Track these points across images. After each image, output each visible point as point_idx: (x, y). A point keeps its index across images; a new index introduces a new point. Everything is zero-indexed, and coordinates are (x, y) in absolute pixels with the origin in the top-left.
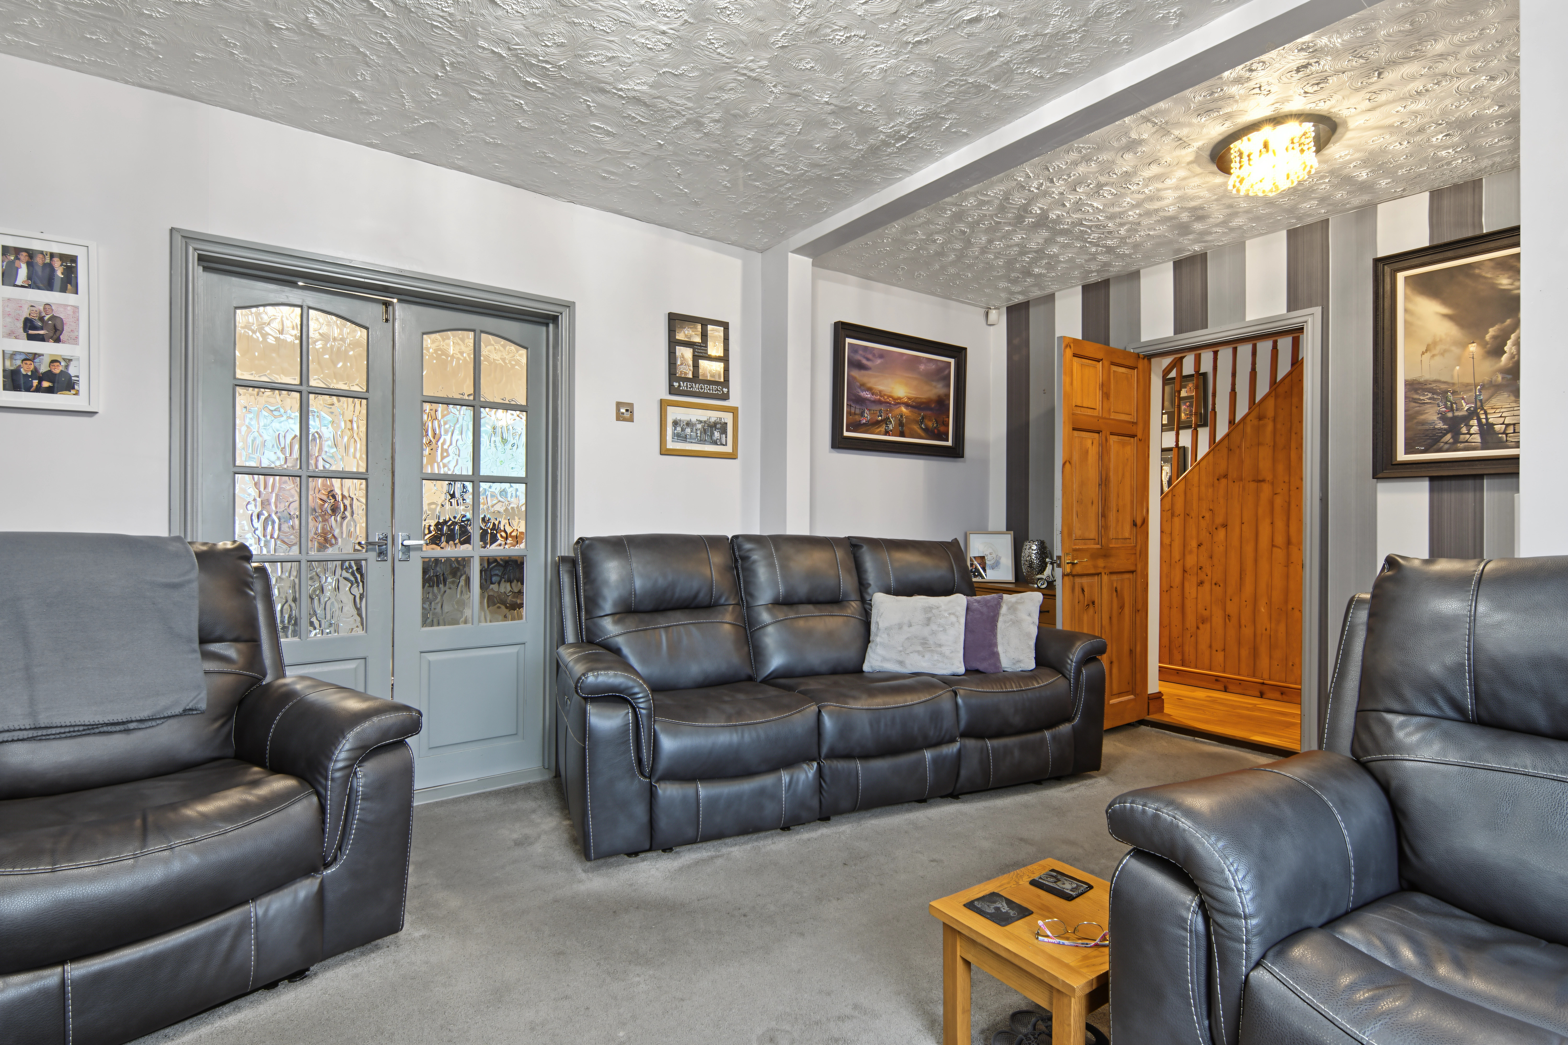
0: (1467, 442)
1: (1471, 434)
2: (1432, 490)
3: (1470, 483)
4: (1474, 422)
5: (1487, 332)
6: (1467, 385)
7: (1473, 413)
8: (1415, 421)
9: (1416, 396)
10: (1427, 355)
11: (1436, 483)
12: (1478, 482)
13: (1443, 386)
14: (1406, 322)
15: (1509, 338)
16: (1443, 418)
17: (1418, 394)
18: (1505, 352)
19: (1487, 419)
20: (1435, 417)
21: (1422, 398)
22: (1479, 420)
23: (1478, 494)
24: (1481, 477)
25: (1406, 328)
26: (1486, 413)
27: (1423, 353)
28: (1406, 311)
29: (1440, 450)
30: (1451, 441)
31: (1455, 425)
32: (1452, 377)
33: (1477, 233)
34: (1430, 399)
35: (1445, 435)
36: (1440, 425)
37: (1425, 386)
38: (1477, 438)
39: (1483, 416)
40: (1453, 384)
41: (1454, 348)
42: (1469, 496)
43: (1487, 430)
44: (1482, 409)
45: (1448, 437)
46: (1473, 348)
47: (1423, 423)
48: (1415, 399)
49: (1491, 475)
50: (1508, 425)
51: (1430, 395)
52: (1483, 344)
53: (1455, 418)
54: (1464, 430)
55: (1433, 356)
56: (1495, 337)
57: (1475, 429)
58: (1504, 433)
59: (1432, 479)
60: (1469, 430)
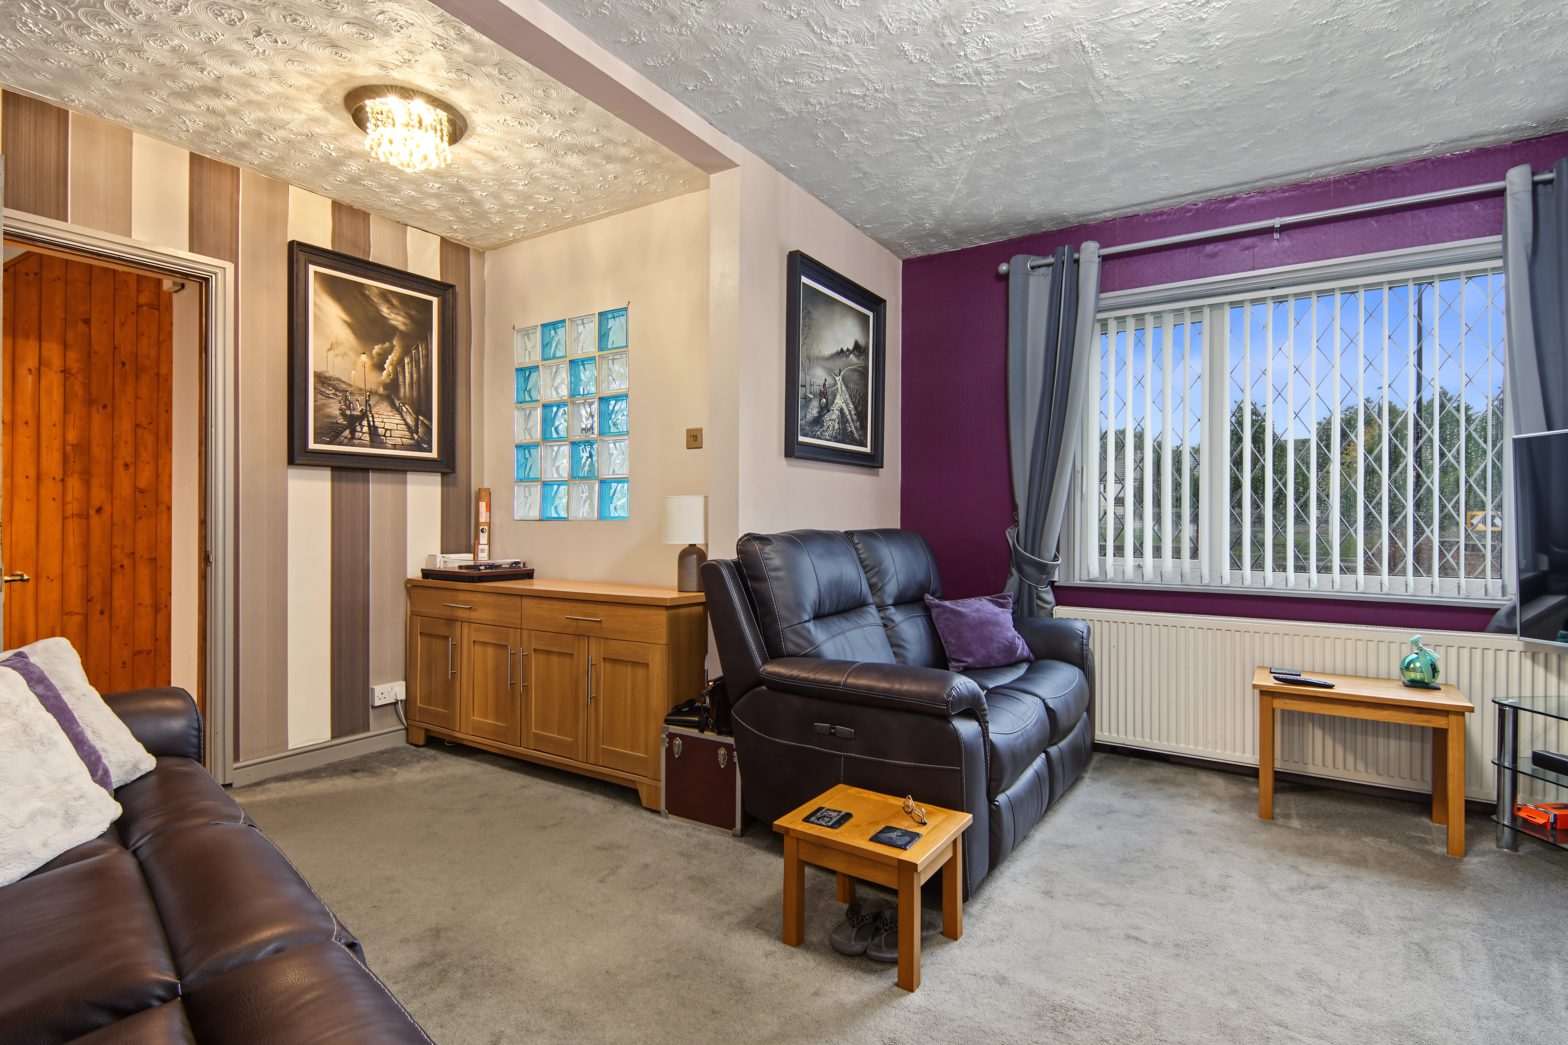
0: (360, 439)
1: (363, 433)
2: (333, 480)
3: (360, 475)
4: (365, 423)
5: (374, 349)
6: (361, 390)
7: (364, 415)
8: (322, 412)
9: (323, 389)
10: (331, 353)
11: (336, 473)
12: (366, 474)
13: (344, 386)
14: (315, 315)
15: (387, 359)
16: (343, 414)
17: (324, 387)
18: (385, 369)
19: (374, 422)
20: (337, 412)
21: (327, 392)
22: (368, 422)
23: (366, 485)
24: (367, 470)
25: (315, 321)
26: (373, 417)
27: (329, 350)
28: (315, 304)
29: (340, 444)
30: (349, 436)
31: (353, 422)
32: (350, 378)
33: (366, 258)
34: (334, 394)
35: (345, 429)
36: (341, 420)
37: (330, 382)
38: (367, 437)
39: (371, 419)
40: (351, 385)
41: (351, 354)
42: (360, 486)
43: (373, 430)
44: (371, 413)
45: (347, 433)
46: (364, 358)
47: (329, 416)
48: (321, 391)
49: (375, 470)
50: (387, 430)
51: (333, 391)
52: (371, 357)
53: (352, 416)
54: (358, 428)
55: (336, 355)
56: (379, 354)
57: (365, 429)
58: (384, 436)
59: (334, 469)
60: (362, 429)
